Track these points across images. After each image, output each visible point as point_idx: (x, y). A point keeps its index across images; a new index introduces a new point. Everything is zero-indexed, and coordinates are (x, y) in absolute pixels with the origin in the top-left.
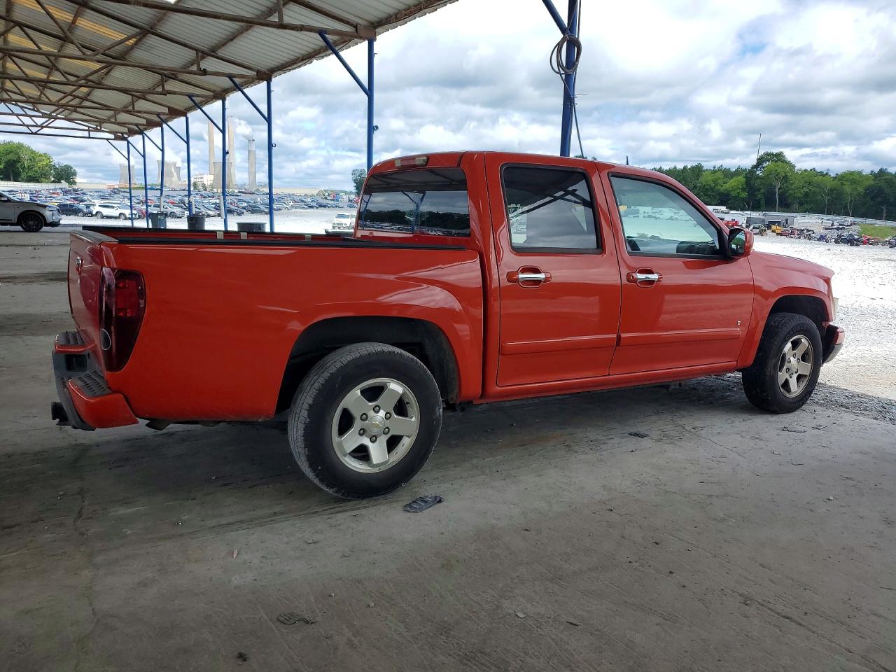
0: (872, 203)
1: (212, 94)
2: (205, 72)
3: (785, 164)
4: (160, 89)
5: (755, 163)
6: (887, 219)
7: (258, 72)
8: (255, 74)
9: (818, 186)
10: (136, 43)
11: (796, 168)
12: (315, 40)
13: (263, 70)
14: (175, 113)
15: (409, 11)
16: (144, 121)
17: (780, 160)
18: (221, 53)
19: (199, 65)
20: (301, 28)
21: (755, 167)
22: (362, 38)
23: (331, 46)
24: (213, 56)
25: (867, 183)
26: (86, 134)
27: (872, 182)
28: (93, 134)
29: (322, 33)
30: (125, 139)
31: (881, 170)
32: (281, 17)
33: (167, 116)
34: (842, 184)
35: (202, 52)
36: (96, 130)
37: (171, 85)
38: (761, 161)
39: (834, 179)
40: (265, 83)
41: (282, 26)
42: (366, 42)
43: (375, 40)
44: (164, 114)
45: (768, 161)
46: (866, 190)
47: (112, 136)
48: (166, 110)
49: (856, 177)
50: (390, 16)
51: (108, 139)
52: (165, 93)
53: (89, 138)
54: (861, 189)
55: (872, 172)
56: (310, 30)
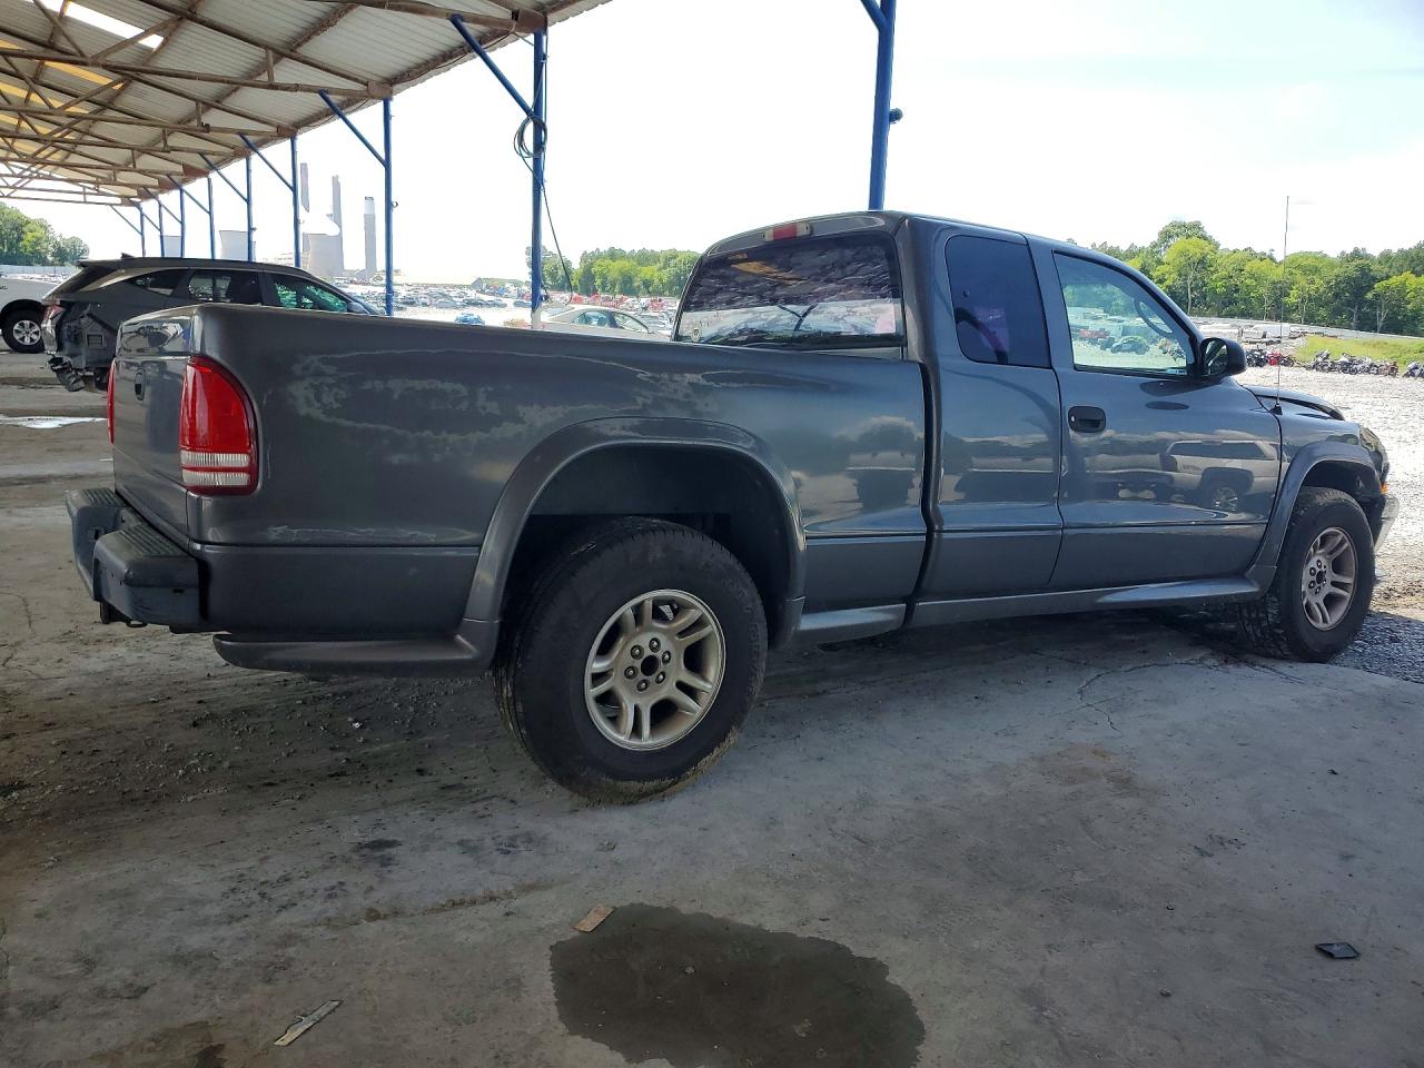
0: (1336, 303)
1: (231, 151)
2: (207, 128)
3: (1203, 241)
4: (161, 145)
5: (1155, 238)
6: (1360, 328)
7: (278, 127)
8: (275, 129)
9: (1252, 276)
10: (122, 89)
11: (1221, 248)
12: (316, 103)
13: (285, 124)
14: (191, 173)
16: (156, 182)
17: (1195, 234)
18: (227, 104)
19: (199, 119)
20: (296, 88)
21: (1155, 245)
22: (377, 97)
23: (335, 108)
24: (218, 108)
25: (1331, 274)
26: (81, 198)
28: (89, 198)
29: (323, 93)
30: (137, 205)
31: (1356, 251)
32: (271, 77)
33: (183, 177)
34: (1291, 274)
35: (204, 103)
37: (176, 141)
38: (1166, 235)
39: (1280, 264)
40: (289, 142)
41: (273, 87)
42: (380, 103)
43: (391, 99)
44: (178, 174)
45: (1177, 235)
46: (1329, 283)
47: (119, 201)
48: (180, 169)
49: (1314, 261)
51: (111, 205)
52: (169, 149)
53: (85, 202)
54: (1321, 283)
55: (1343, 253)
56: (309, 89)
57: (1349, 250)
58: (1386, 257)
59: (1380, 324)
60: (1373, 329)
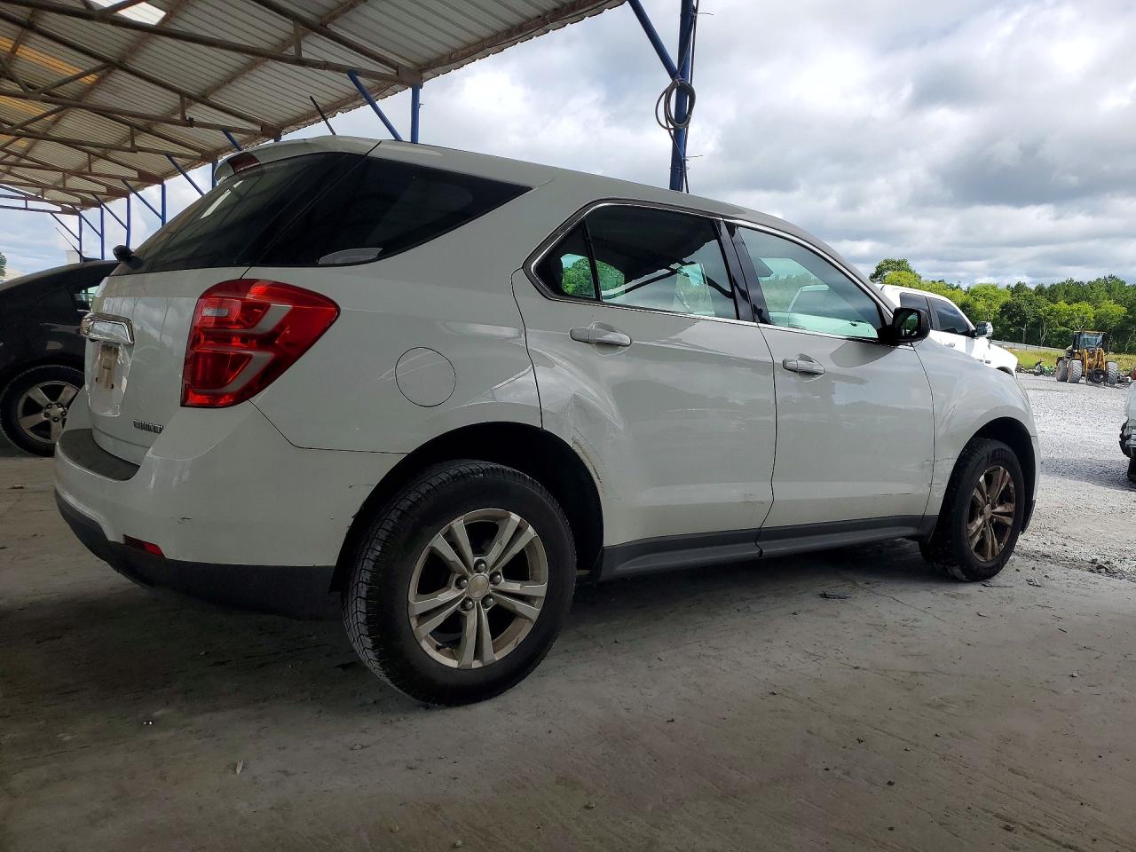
0: (1010, 323)
1: (200, 155)
2: (191, 123)
3: (909, 274)
4: (128, 145)
5: (874, 270)
6: (1028, 343)
7: (263, 126)
8: (260, 129)
10: (98, 82)
11: (923, 279)
12: (344, 84)
13: (269, 121)
14: (148, 179)
15: (467, 51)
16: (104, 189)
17: (903, 269)
18: (214, 99)
19: (183, 113)
20: (326, 66)
22: (405, 85)
23: (365, 92)
24: (203, 103)
25: (1003, 300)
26: (21, 204)
27: (1009, 299)
28: (32, 204)
29: (353, 74)
30: (77, 213)
31: (1018, 285)
32: (299, 50)
33: (138, 183)
34: (975, 299)
35: (189, 97)
36: (36, 199)
37: (144, 140)
38: (881, 269)
39: (966, 293)
41: (300, 62)
42: (410, 90)
43: (421, 88)
44: (132, 179)
45: (888, 269)
46: (1003, 308)
47: (59, 209)
48: (135, 174)
49: (992, 292)
50: (443, 56)
51: (52, 213)
52: (135, 149)
53: (26, 209)
54: (997, 308)
55: (1008, 286)
56: (337, 68)
57: (1013, 285)
58: (1040, 290)
59: (1043, 338)
60: (1038, 344)
